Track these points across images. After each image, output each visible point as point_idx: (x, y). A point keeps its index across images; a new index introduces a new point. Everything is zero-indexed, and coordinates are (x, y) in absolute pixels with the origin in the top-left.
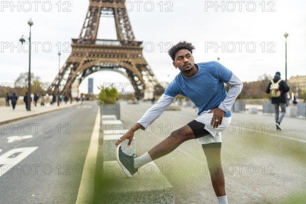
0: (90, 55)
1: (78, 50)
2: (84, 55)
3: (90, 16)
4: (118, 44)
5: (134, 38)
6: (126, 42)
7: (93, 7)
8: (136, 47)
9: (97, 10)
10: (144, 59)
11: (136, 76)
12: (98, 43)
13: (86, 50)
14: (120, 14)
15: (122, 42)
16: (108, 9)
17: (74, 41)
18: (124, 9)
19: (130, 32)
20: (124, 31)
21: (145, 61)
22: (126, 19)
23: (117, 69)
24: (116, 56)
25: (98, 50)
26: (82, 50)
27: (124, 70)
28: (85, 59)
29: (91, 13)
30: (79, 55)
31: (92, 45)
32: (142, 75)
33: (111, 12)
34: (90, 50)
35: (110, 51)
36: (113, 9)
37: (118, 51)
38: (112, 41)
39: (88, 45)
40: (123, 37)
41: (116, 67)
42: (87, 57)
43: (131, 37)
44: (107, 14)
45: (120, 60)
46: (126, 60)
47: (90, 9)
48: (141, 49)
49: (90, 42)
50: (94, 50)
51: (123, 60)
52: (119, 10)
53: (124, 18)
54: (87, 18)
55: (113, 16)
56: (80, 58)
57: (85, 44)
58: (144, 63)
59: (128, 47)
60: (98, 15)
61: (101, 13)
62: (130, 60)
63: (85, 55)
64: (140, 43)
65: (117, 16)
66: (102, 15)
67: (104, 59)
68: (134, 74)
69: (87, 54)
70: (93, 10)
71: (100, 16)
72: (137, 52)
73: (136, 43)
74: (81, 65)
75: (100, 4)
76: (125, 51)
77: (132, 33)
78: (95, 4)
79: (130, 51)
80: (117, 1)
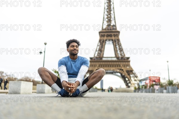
0: (99, 66)
1: (93, 63)
3: (100, 45)
4: (115, 59)
5: (124, 55)
6: (120, 58)
8: (126, 60)
9: (103, 41)
10: (131, 67)
11: (127, 77)
12: (104, 59)
13: (97, 63)
14: (116, 42)
15: (118, 58)
16: (109, 40)
17: (91, 58)
18: (118, 40)
19: (122, 52)
20: (119, 52)
21: (132, 69)
22: (120, 45)
23: (115, 74)
24: (114, 66)
25: (104, 63)
26: (95, 63)
27: (119, 74)
28: (96, 68)
29: (100, 43)
30: (94, 66)
31: (100, 60)
32: (130, 77)
33: (111, 42)
34: (99, 63)
35: (111, 63)
36: (112, 40)
37: (115, 63)
38: (112, 57)
39: (98, 61)
40: (118, 55)
41: (115, 73)
42: (98, 67)
43: (123, 55)
44: (109, 43)
45: (116, 68)
46: (120, 68)
47: (100, 41)
48: (129, 61)
49: (99, 59)
50: (102, 63)
51: (118, 68)
52: (116, 40)
53: (119, 44)
54: (98, 46)
55: (112, 44)
56: (93, 68)
57: (97, 60)
58: (131, 70)
59: (121, 60)
60: (104, 44)
61: (105, 43)
62: (122, 68)
63: (97, 66)
64: (128, 58)
65: (114, 44)
66: (106, 44)
67: (107, 68)
68: (126, 76)
69: (98, 66)
70: (101, 42)
71: (105, 45)
72: (127, 63)
73: (126, 58)
75: (105, 38)
76: (120, 63)
77: (123, 53)
78: (102, 38)
79: (122, 63)
80: (115, 36)
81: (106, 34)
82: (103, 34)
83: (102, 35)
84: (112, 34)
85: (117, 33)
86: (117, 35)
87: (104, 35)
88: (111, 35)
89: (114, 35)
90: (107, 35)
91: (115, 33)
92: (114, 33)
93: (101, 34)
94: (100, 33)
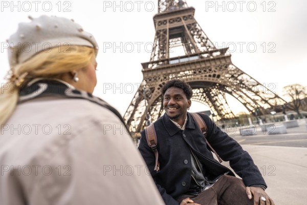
0: (165, 78)
1: (150, 75)
2: (157, 79)
4: (196, 58)
6: (206, 56)
7: (160, 31)
8: (220, 56)
9: (165, 33)
12: (172, 62)
13: (159, 73)
17: (145, 65)
24: (197, 72)
25: (174, 70)
26: (154, 74)
28: (160, 83)
30: (153, 80)
34: (164, 72)
35: (189, 68)
37: (198, 66)
38: (188, 57)
39: (161, 67)
42: (162, 81)
45: (204, 75)
46: (212, 74)
47: (157, 33)
48: (229, 57)
51: (208, 74)
52: (190, 26)
56: (154, 83)
60: (167, 36)
62: (217, 73)
63: (159, 78)
65: (188, 32)
69: (162, 78)
70: (161, 33)
72: (223, 62)
74: (156, 90)
75: (168, 26)
76: (208, 65)
78: (162, 27)
79: (213, 64)
80: (186, 18)
81: (168, 18)
82: (162, 19)
83: (159, 22)
84: (181, 16)
85: (190, 14)
86: (190, 16)
87: (165, 21)
88: (178, 18)
89: (184, 17)
90: (171, 19)
91: (186, 14)
92: (183, 15)
93: (158, 20)
94: (156, 17)
